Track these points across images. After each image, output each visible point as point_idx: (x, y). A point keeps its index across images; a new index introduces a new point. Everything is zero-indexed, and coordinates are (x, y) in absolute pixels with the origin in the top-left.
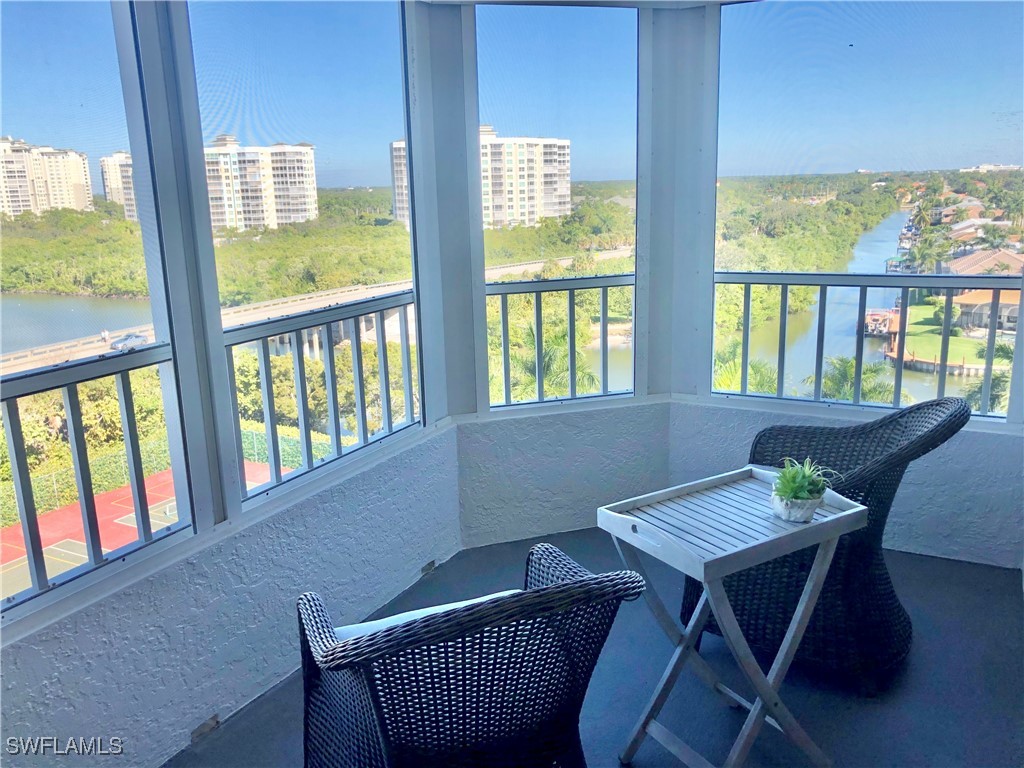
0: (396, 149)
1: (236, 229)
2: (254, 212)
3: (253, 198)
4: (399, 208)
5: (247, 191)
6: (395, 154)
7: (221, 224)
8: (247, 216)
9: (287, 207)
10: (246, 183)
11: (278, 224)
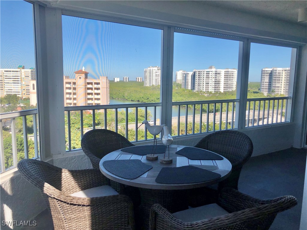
0: (263, 71)
1: (212, 92)
2: (217, 87)
3: (217, 83)
4: (262, 89)
5: (216, 82)
6: (263, 72)
7: (208, 90)
8: (215, 88)
9: (227, 87)
10: (216, 79)
11: (224, 91)
